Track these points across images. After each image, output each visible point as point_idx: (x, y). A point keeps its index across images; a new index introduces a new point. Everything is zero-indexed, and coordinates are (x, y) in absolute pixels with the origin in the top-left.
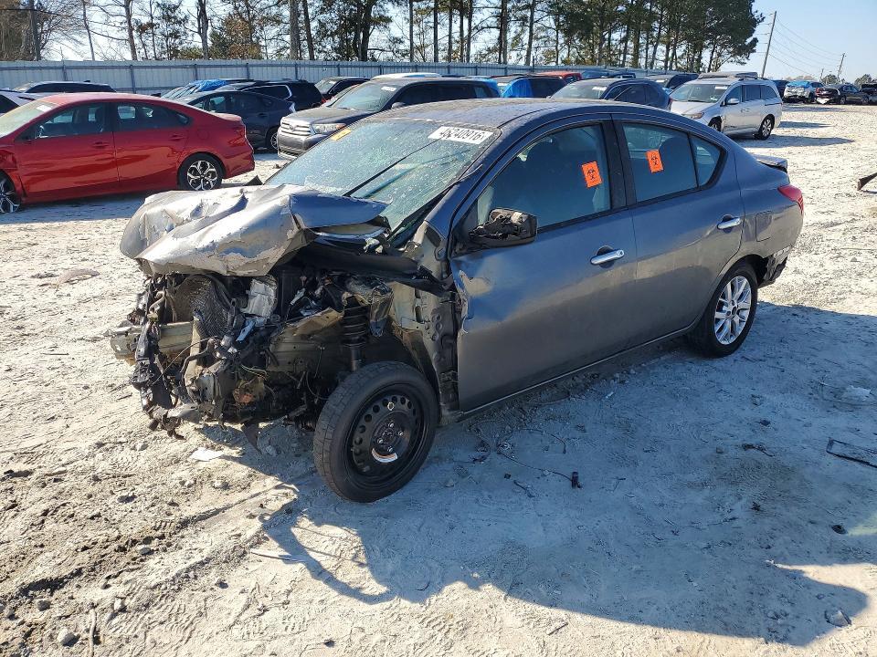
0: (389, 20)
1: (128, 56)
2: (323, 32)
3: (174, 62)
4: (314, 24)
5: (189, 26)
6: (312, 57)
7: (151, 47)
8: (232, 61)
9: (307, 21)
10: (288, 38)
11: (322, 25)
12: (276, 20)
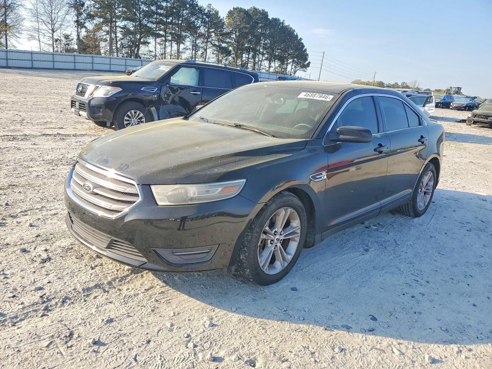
0: (149, 43)
1: (52, 50)
2: (122, 46)
3: (68, 54)
4: (119, 43)
5: (73, 41)
6: (118, 56)
7: (59, 48)
8: (88, 55)
9: (117, 42)
10: (108, 48)
11: (122, 44)
12: (106, 40)
